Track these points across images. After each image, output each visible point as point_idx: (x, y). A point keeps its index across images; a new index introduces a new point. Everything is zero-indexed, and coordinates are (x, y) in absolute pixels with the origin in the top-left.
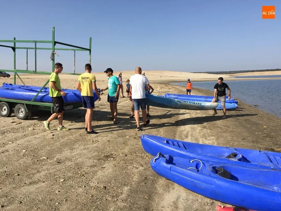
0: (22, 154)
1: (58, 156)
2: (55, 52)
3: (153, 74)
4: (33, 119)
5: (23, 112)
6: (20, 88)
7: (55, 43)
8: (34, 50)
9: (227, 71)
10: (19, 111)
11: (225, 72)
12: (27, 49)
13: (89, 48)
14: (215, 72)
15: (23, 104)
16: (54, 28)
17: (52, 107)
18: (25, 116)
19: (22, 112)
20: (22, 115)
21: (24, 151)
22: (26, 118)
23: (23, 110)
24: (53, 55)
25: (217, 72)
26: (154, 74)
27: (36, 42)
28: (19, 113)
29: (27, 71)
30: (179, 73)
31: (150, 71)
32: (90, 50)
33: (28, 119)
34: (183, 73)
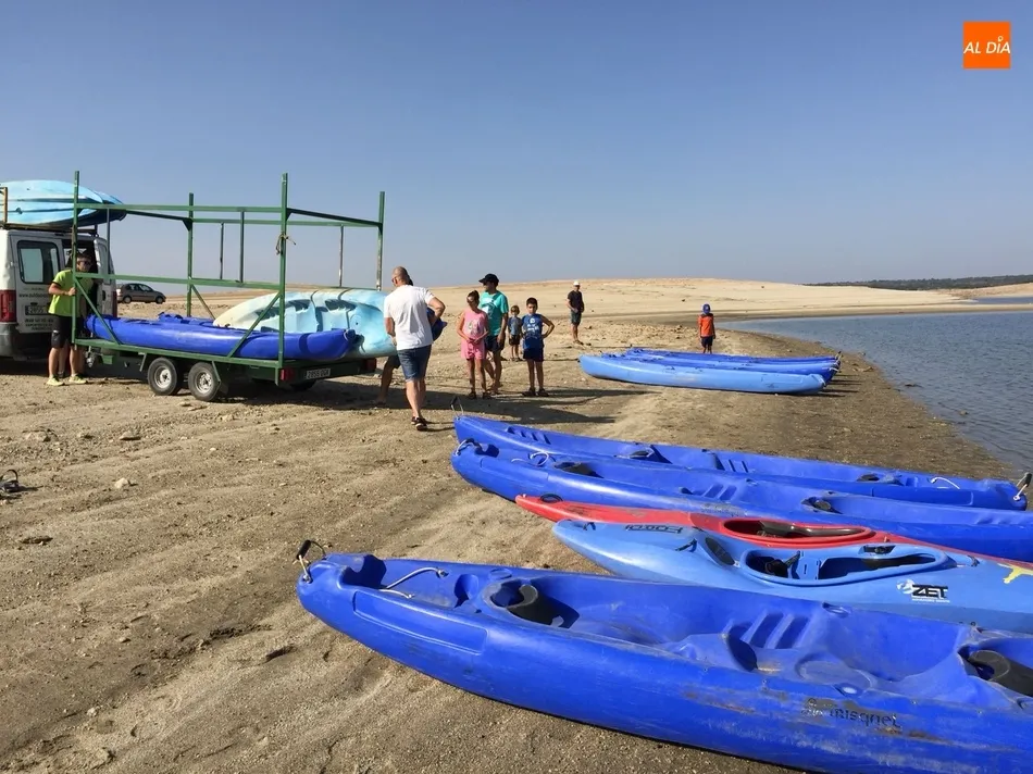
0: (209, 453)
1: (282, 458)
2: (288, 235)
3: (656, 289)
4: (233, 402)
5: (210, 383)
6: (201, 324)
7: (289, 212)
8: (239, 225)
9: (954, 278)
10: (198, 381)
11: (943, 281)
12: (223, 222)
13: (377, 221)
14: (905, 282)
15: (210, 362)
16: (286, 177)
17: (277, 368)
18: (212, 394)
19: (207, 383)
20: (205, 390)
21: (213, 449)
22: (216, 397)
23: (208, 376)
24: (283, 240)
25: (913, 281)
26: (661, 289)
27: (243, 210)
28: (198, 384)
29: (220, 282)
30: (758, 286)
31: (647, 281)
32: (380, 225)
33: (220, 402)
34: (768, 286)
